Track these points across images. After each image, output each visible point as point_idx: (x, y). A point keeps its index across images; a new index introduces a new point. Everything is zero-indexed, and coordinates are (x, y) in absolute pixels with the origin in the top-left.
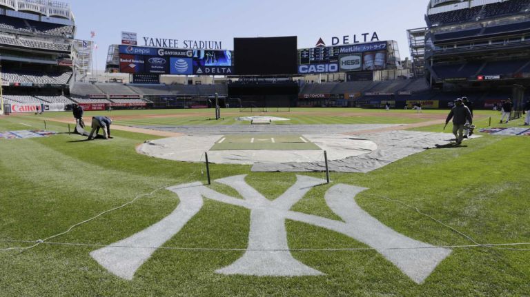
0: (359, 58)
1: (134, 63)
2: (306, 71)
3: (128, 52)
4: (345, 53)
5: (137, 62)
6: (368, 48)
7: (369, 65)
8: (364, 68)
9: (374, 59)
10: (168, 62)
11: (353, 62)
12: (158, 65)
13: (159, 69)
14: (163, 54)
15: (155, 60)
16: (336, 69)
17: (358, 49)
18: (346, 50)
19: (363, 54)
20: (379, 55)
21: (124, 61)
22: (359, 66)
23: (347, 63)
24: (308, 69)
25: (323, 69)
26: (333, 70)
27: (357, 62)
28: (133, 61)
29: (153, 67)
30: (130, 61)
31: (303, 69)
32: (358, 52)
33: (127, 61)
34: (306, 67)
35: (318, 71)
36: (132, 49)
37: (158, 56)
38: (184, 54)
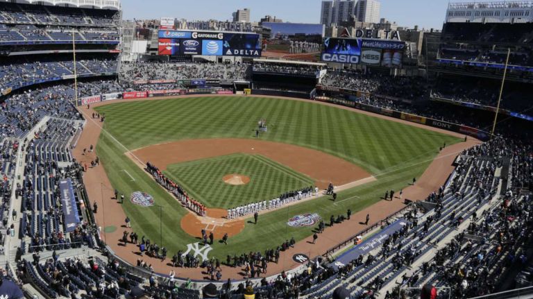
0: (379, 54)
1: (170, 46)
2: (329, 59)
3: (165, 36)
4: (367, 47)
5: (174, 44)
6: (388, 46)
7: (387, 62)
8: (382, 64)
9: (392, 57)
10: (201, 44)
11: (373, 57)
12: (192, 46)
13: (192, 51)
14: (196, 37)
15: (189, 42)
16: (357, 61)
17: (380, 45)
18: (368, 45)
19: (383, 51)
20: (396, 55)
21: (162, 44)
22: (378, 61)
23: (367, 57)
24: (331, 57)
25: (345, 59)
26: (354, 62)
27: (376, 57)
28: (170, 44)
29: (187, 49)
30: (167, 44)
31: (327, 57)
32: (378, 48)
33: (164, 44)
34: (329, 55)
35: (341, 61)
36: (169, 33)
37: (192, 39)
38: (215, 36)
